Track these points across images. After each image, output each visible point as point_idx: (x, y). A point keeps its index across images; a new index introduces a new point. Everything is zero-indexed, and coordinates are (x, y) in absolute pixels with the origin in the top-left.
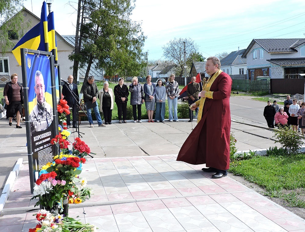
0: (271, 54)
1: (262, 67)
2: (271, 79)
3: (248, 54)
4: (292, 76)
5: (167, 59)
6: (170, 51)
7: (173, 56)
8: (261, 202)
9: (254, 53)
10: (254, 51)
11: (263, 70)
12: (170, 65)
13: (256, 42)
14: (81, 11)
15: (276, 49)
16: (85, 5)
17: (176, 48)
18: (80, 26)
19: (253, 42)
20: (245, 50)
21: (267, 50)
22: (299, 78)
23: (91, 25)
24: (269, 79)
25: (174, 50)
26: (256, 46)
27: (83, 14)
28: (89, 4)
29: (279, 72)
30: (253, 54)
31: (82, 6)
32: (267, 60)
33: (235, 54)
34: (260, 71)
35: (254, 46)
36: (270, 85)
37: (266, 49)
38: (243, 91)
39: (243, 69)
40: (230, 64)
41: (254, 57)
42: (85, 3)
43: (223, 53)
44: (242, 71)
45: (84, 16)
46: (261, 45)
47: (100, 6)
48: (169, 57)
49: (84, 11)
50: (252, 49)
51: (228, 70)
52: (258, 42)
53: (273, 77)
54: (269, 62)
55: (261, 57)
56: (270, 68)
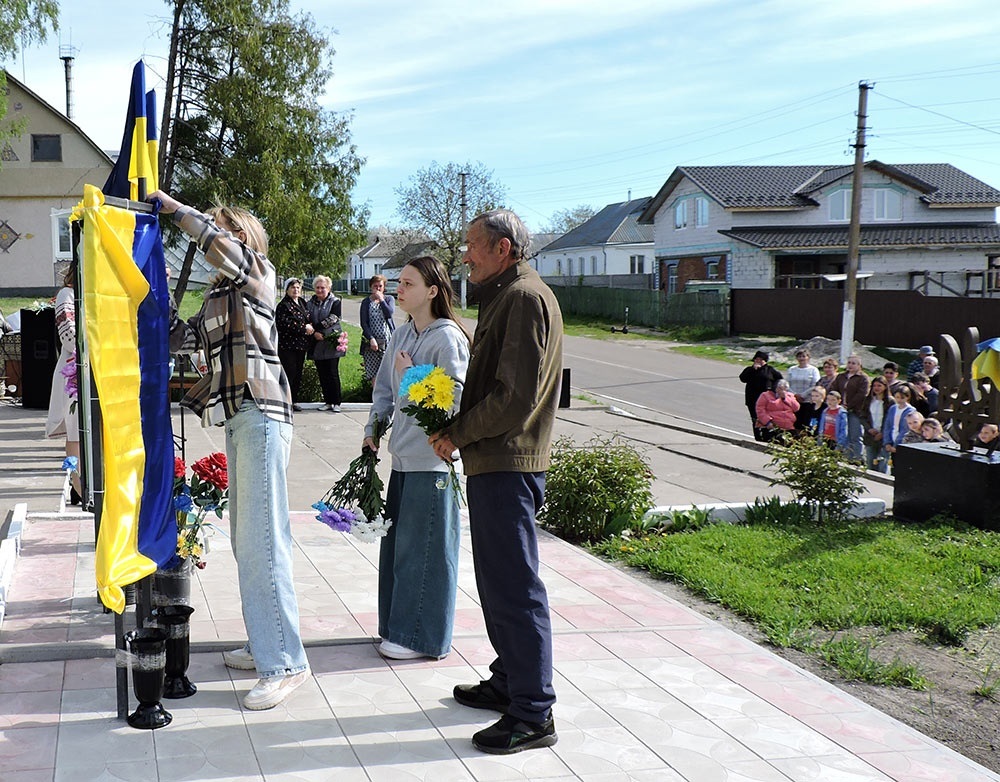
0: (733, 212)
1: (703, 251)
2: (733, 291)
3: (661, 210)
4: (798, 282)
5: (406, 226)
6: (420, 200)
7: (427, 215)
8: (753, 661)
9: (679, 208)
10: (678, 204)
11: (706, 260)
12: (417, 241)
13: (685, 175)
14: (177, 82)
15: (750, 199)
16: (188, 64)
17: (436, 191)
18: (171, 125)
19: (678, 177)
20: (651, 200)
21: (720, 201)
22: (821, 288)
23: (201, 123)
24: (725, 291)
25: (429, 195)
26: (686, 187)
27: (180, 91)
28: (199, 61)
29: (757, 268)
30: (675, 212)
31: (178, 66)
32: (719, 231)
33: (617, 211)
34: (696, 264)
35: (679, 187)
36: (728, 307)
37: (717, 198)
38: (642, 325)
39: (641, 257)
40: (601, 242)
41: (679, 222)
42: (186, 60)
43: (576, 208)
44: (637, 263)
45: (183, 98)
46: (700, 184)
47: (232, 69)
48: (413, 218)
49: (184, 83)
50: (671, 198)
51: (594, 259)
52: (691, 177)
53: (738, 283)
54: (725, 239)
55: (700, 221)
56: (729, 256)
